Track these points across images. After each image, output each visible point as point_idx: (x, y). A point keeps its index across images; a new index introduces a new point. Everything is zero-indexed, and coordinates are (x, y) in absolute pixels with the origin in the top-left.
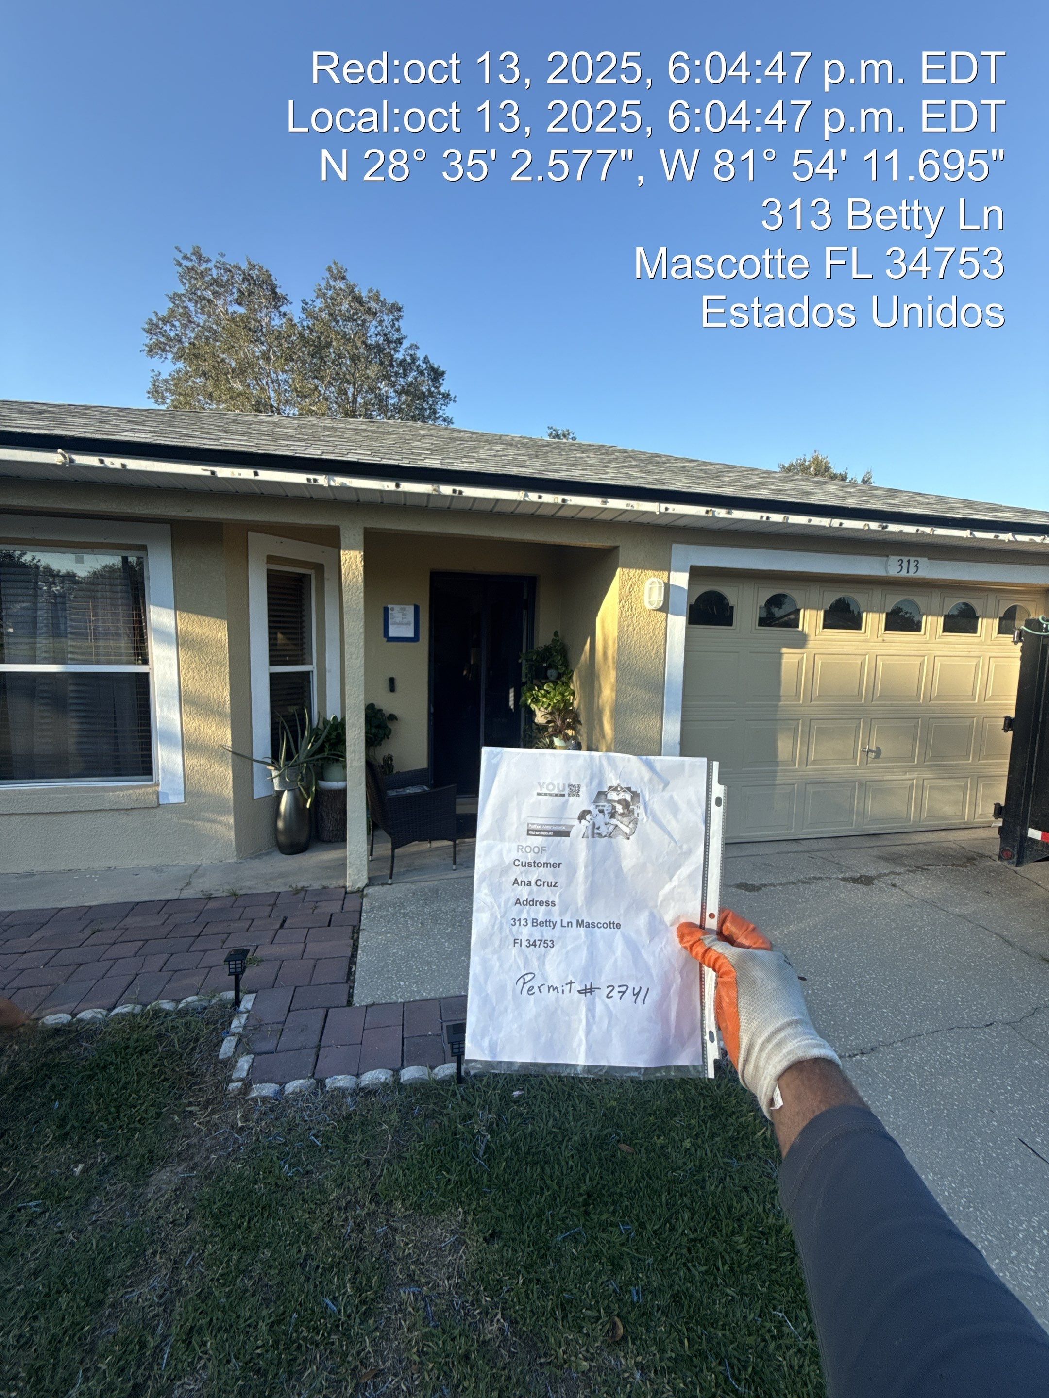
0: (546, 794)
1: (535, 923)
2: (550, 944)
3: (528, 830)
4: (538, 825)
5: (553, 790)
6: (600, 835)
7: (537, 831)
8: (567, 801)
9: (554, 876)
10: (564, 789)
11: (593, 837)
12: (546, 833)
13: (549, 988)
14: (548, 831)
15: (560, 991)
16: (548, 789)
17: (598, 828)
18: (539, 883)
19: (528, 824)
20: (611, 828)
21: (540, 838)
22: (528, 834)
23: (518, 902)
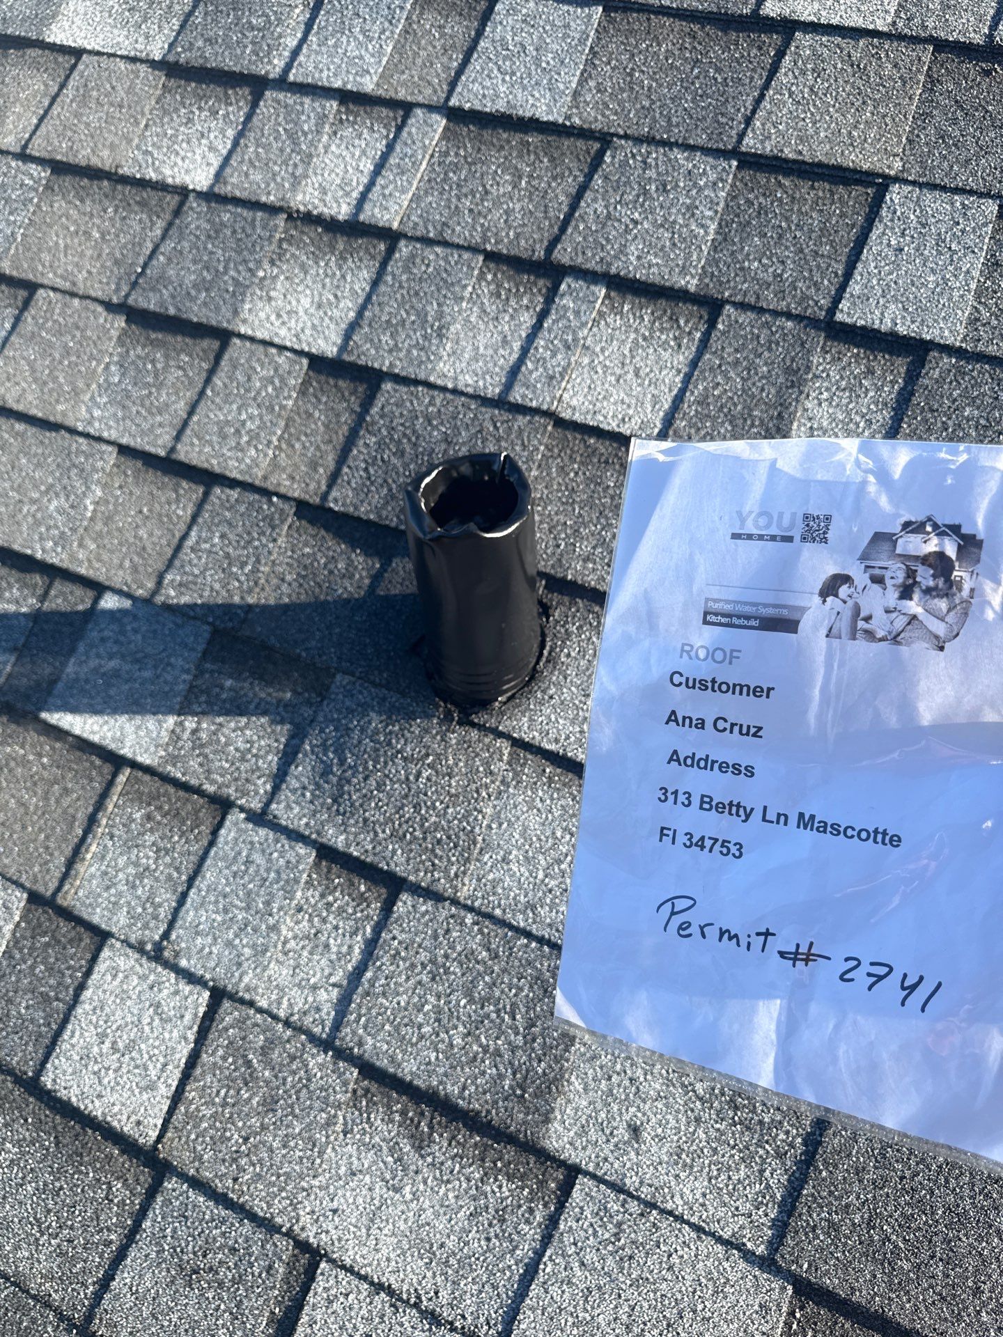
0: (750, 537)
1: (707, 802)
2: (734, 849)
3: (706, 614)
4: (728, 602)
5: (768, 525)
6: (870, 635)
7: (724, 615)
8: (798, 552)
9: (757, 715)
10: (792, 527)
11: (853, 637)
12: (742, 622)
13: (722, 933)
14: (748, 618)
15: (744, 943)
16: (757, 527)
17: (868, 619)
18: (721, 725)
19: (707, 600)
20: (900, 622)
21: (730, 631)
22: (705, 622)
23: (674, 757)
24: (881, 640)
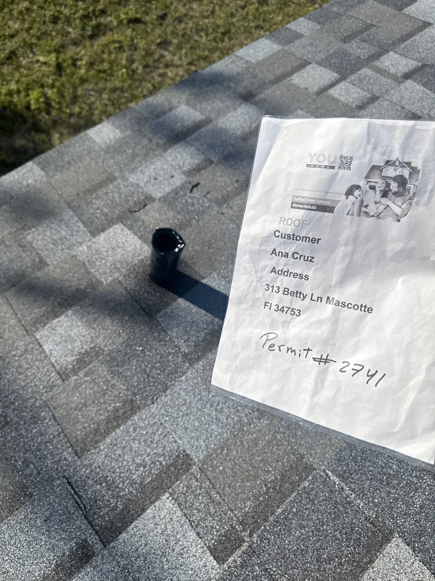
0: (315, 166)
1: (286, 291)
2: (297, 312)
3: (292, 203)
4: (303, 197)
5: (324, 161)
6: (367, 214)
7: (300, 204)
8: (337, 173)
9: (312, 251)
10: (334, 162)
11: (359, 215)
12: (309, 207)
13: (288, 350)
14: (311, 205)
15: (297, 354)
16: (318, 161)
17: (366, 206)
18: (296, 256)
19: (294, 196)
21: (303, 211)
22: (292, 207)
23: (273, 270)
24: (372, 216)
